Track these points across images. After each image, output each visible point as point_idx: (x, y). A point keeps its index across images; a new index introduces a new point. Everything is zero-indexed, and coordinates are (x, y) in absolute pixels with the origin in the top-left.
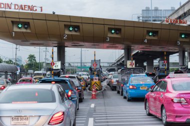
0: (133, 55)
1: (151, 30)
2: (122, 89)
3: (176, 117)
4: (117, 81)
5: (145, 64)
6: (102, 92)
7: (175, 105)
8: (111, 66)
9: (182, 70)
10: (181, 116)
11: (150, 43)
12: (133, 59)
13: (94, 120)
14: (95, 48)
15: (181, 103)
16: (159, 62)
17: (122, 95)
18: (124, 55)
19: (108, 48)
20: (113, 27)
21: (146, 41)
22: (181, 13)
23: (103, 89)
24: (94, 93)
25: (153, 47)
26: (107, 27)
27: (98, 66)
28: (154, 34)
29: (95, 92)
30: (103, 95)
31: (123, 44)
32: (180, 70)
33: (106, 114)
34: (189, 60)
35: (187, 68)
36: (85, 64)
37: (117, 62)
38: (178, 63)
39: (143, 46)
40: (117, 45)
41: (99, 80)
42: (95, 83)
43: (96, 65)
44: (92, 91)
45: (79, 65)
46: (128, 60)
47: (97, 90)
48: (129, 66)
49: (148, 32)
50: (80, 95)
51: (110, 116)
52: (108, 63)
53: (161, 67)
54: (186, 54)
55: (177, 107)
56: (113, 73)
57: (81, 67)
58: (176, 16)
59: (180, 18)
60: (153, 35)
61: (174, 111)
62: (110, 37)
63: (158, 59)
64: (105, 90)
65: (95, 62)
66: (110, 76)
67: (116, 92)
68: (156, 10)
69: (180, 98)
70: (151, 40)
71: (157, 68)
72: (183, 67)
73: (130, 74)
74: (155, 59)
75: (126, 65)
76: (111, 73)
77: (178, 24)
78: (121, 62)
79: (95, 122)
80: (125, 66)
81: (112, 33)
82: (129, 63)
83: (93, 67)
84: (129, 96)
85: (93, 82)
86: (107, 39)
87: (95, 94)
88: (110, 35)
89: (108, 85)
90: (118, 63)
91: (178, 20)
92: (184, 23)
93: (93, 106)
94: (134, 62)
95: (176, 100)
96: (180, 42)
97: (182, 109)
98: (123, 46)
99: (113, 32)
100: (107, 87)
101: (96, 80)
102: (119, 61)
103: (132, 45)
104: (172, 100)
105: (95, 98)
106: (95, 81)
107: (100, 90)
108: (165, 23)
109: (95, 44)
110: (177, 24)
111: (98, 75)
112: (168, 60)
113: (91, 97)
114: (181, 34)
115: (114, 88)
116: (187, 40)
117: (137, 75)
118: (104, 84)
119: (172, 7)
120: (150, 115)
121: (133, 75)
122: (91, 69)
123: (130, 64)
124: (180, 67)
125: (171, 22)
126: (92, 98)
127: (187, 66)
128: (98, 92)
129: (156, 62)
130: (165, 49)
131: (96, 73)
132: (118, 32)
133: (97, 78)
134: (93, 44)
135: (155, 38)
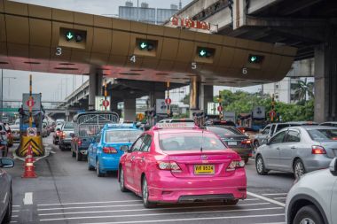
1: (143, 37)
3: (163, 192)
6: (47, 161)
7: (161, 174)
8: (58, 109)
10: (170, 192)
11: (142, 63)
12: (108, 94)
14: (31, 69)
15: (171, 170)
18: (88, 84)
19: (57, 70)
20: (70, 26)
21: (133, 59)
23: (47, 154)
24: (30, 165)
25: (147, 70)
26: (57, 26)
27: (37, 107)
28: (150, 47)
30: (50, 168)
31: (88, 63)
36: (9, 104)
39: (127, 70)
40: (77, 65)
41: (39, 133)
42: (31, 140)
43: (33, 104)
46: (97, 94)
47: (35, 155)
48: (99, 107)
49: (139, 42)
53: (159, 111)
55: (164, 177)
60: (148, 49)
61: (161, 184)
62: (63, 48)
64: (50, 154)
65: (31, 98)
68: (145, 7)
69: (170, 162)
70: (144, 57)
73: (103, 122)
74: (139, 97)
75: (94, 105)
77: (195, 30)
80: (90, 108)
81: (68, 40)
82: (99, 101)
83: (26, 107)
85: (26, 139)
86: (56, 51)
87: (32, 167)
88: (63, 43)
91: (195, 22)
92: (206, 28)
94: (109, 99)
95: (163, 166)
96: (197, 64)
97: (172, 180)
98: (87, 68)
99: (70, 36)
100: (54, 149)
101: (32, 133)
102: (73, 99)
104: (158, 165)
105: (33, 176)
106: (30, 136)
107: (41, 155)
108: (171, 25)
109: (32, 60)
110: (193, 29)
111: (37, 124)
113: (23, 172)
114: (199, 50)
116: (210, 61)
118: (49, 141)
122: (21, 111)
123: (100, 104)
124: (192, 112)
125: (182, 24)
126: (26, 176)
127: (206, 110)
128: (38, 159)
131: (32, 120)
132: (79, 37)
133: (35, 129)
134: (27, 60)
135: (152, 54)
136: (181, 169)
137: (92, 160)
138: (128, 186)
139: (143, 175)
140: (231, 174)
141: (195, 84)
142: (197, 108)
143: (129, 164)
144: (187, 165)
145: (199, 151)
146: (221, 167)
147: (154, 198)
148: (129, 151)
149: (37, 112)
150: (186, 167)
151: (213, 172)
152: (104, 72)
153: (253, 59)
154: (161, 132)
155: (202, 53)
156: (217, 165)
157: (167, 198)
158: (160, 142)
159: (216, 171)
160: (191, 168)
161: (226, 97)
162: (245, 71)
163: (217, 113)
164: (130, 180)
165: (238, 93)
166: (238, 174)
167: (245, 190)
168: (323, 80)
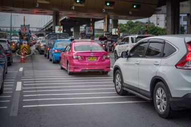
0: (61, 21)
2: (49, 53)
3: (75, 68)
4: (45, 45)
5: (72, 30)
6: (31, 56)
8: (40, 31)
9: (106, 36)
11: (78, 9)
12: (61, 25)
13: (22, 84)
14: (25, 13)
16: (85, 28)
17: (48, 58)
18: (52, 21)
19: (37, 13)
21: (73, 8)
23: (32, 54)
24: (23, 57)
25: (80, 13)
27: (28, 31)
28: (82, 2)
29: (24, 56)
30: (32, 59)
31: (52, 10)
32: (105, 35)
33: (34, 78)
34: (112, 27)
35: (111, 35)
36: (15, 29)
38: (103, 30)
39: (70, 13)
40: (46, 11)
41: (28, 44)
42: (25, 47)
43: (26, 30)
44: (21, 55)
45: (9, 29)
46: (57, 25)
47: (26, 54)
48: (57, 31)
50: (9, 58)
51: (38, 80)
52: (37, 28)
53: (87, 33)
54: (111, 21)
55: (75, 62)
57: (11, 32)
60: (80, 3)
61: (74, 65)
62: (40, 4)
63: (84, 25)
64: (34, 54)
65: (24, 27)
66: (38, 41)
67: (44, 56)
69: (77, 55)
70: (78, 7)
71: (83, 34)
72: (108, 33)
73: (56, 39)
74: (82, 25)
75: (55, 30)
76: (40, 38)
78: (49, 27)
79: (23, 86)
80: (53, 32)
82: (57, 28)
83: (22, 32)
84: (54, 59)
85: (22, 47)
86: (36, 5)
87: (24, 58)
88: (39, 1)
89: (37, 49)
90: (47, 29)
93: (21, 69)
94: (62, 27)
95: (75, 57)
96: (106, 9)
97: (79, 63)
98: (52, 12)
100: (35, 52)
102: (47, 26)
103: (61, 12)
104: (73, 57)
105: (24, 62)
106: (24, 45)
107: (29, 54)
111: (27, 40)
112: (93, 26)
113: (20, 61)
115: (42, 52)
116: (112, 8)
117: (62, 40)
118: (33, 48)
121: (58, 40)
122: (20, 33)
123: (58, 30)
124: (105, 34)
127: (111, 32)
128: (27, 56)
129: (82, 28)
130: (91, 16)
131: (25, 38)
133: (26, 42)
134: (23, 9)
135: (83, 5)
136: (82, 59)
137: (50, 56)
138: (63, 67)
139: (68, 61)
140: (104, 60)
141: (106, 19)
142: (108, 31)
143: (63, 57)
144: (85, 57)
145: (90, 51)
146: (99, 58)
147: (72, 70)
148: (64, 52)
149: (27, 34)
151: (95, 60)
152: (60, 14)
153: (135, 7)
154: (76, 43)
155: (108, 4)
156: (97, 57)
157: (76, 70)
158: (75, 47)
159: (97, 59)
161: (129, 25)
162: (130, 13)
163: (117, 34)
164: (63, 64)
165: (137, 22)
167: (109, 67)
168: (170, 17)
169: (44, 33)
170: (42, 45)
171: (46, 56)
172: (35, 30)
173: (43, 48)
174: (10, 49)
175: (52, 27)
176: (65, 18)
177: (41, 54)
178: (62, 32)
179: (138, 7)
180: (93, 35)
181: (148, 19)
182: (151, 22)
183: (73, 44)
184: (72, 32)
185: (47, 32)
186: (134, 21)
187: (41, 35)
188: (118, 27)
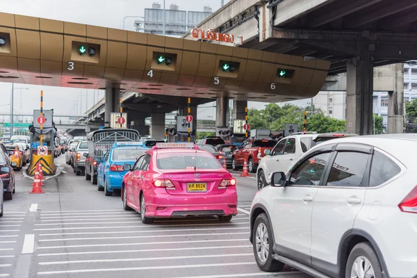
0: (124, 102)
1: (162, 50)
2: (95, 171)
3: (158, 208)
4: (87, 156)
5: (148, 122)
6: (56, 179)
7: (156, 191)
8: (76, 124)
9: (222, 136)
10: (164, 208)
11: (160, 77)
12: (124, 110)
13: (36, 240)
14: (43, 84)
15: (165, 187)
16: (176, 119)
17: (95, 183)
18: (104, 102)
19: (71, 83)
20: (83, 40)
21: (151, 74)
22: (223, 19)
23: (58, 173)
24: (37, 181)
25: (165, 86)
26: (69, 40)
28: (169, 61)
29: (40, 178)
30: (58, 185)
31: (103, 78)
32: (218, 135)
33: (63, 226)
34: (235, 116)
35: (232, 134)
36: (20, 118)
37: (90, 115)
38: (214, 122)
39: (145, 84)
40: (91, 80)
41: (50, 152)
42: (42, 159)
43: (45, 120)
44: (34, 175)
45: (7, 119)
46: (114, 111)
47: (44, 174)
48: (114, 125)
49: (156, 55)
50: (6, 184)
51: (70, 231)
52: (70, 117)
53: (180, 128)
54: (231, 103)
55: (159, 194)
56: (82, 138)
57: (12, 125)
58: (213, 25)
59: (220, 29)
60: (167, 63)
61: (155, 200)
62: (75, 62)
63: (175, 112)
66: (72, 146)
67: (84, 178)
68: (174, 10)
69: (164, 179)
70: (162, 72)
71: (171, 131)
72: (224, 130)
73: (112, 141)
74: (169, 111)
75: (109, 123)
76: (76, 138)
77: (217, 43)
78: (98, 115)
80: (106, 125)
81: (81, 54)
82: (114, 117)
83: (36, 125)
84: (110, 186)
85: (36, 158)
86: (68, 65)
87: (40, 184)
88: (75, 57)
89: (69, 163)
90: (93, 118)
91: (217, 34)
92: (228, 40)
93: (34, 208)
94: (125, 116)
95: (158, 183)
96: (220, 78)
97: (167, 197)
98: (103, 83)
99: (83, 50)
100: (66, 169)
101: (43, 152)
102: (94, 113)
103: (123, 82)
104: (153, 183)
105: (40, 192)
106: (40, 154)
107: (51, 174)
108: (191, 38)
109: (43, 75)
110: (215, 42)
111: (48, 143)
112: (194, 114)
113: (31, 189)
114: (222, 63)
115: (80, 171)
116: (234, 76)
117: (126, 143)
118: (61, 161)
119: (205, 8)
120: (128, 209)
121: (118, 143)
122: (32, 128)
123: (117, 120)
124: (218, 130)
125: (203, 37)
126: (34, 191)
127: (232, 128)
128: (47, 178)
129: (170, 118)
130: (189, 92)
131: (42, 138)
132: (92, 52)
133: (46, 148)
134: (38, 75)
135: (170, 69)
136: (174, 187)
137: (100, 180)
138: (131, 205)
139: (141, 192)
140: (223, 191)
141: (222, 99)
142: (225, 125)
143: (130, 183)
144: (181, 183)
145: (193, 170)
146: (213, 185)
147: (151, 214)
148: (131, 170)
149: (48, 130)
150: (180, 185)
151: (205, 189)
152: (122, 86)
153: (282, 74)
154: (159, 151)
155: (226, 67)
156: (209, 183)
157: (161, 213)
158: (158, 161)
159: (208, 189)
160: (184, 185)
162: (273, 87)
164: (131, 198)
166: (229, 192)
167: (235, 206)
168: (354, 98)
169: (87, 129)
170: (81, 153)
171: (89, 178)
172: (65, 121)
173: (82, 160)
174: (8, 164)
175: (103, 115)
176: (131, 94)
177: (78, 174)
178: (125, 126)
179: (289, 74)
180: (194, 132)
181: (309, 100)
182: (317, 107)
183: (155, 153)
184: (148, 127)
185: (93, 127)
186: (281, 105)
187: (80, 132)
188: (247, 117)
